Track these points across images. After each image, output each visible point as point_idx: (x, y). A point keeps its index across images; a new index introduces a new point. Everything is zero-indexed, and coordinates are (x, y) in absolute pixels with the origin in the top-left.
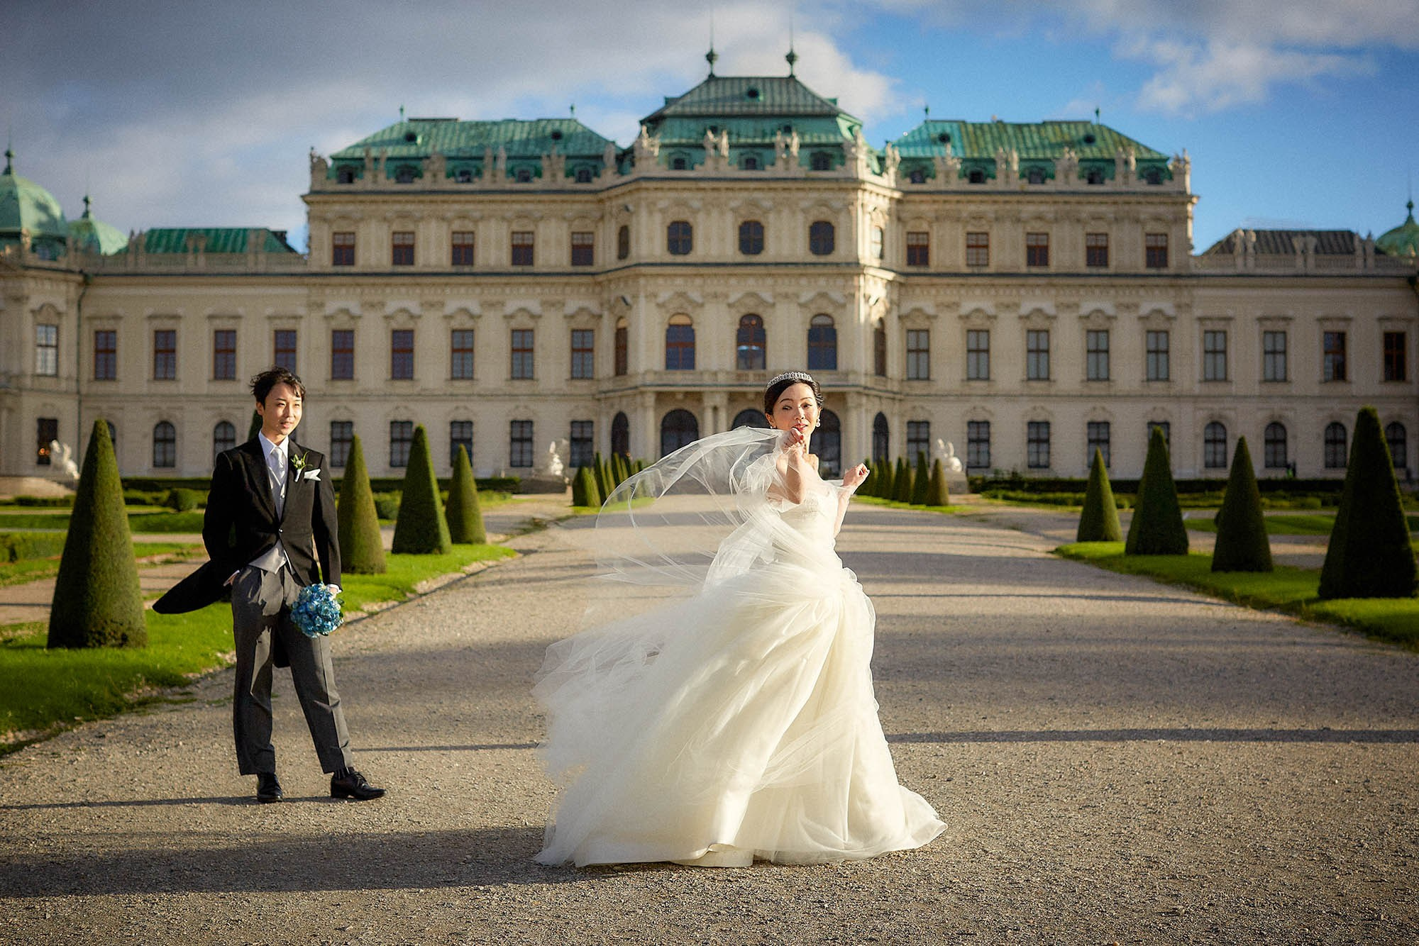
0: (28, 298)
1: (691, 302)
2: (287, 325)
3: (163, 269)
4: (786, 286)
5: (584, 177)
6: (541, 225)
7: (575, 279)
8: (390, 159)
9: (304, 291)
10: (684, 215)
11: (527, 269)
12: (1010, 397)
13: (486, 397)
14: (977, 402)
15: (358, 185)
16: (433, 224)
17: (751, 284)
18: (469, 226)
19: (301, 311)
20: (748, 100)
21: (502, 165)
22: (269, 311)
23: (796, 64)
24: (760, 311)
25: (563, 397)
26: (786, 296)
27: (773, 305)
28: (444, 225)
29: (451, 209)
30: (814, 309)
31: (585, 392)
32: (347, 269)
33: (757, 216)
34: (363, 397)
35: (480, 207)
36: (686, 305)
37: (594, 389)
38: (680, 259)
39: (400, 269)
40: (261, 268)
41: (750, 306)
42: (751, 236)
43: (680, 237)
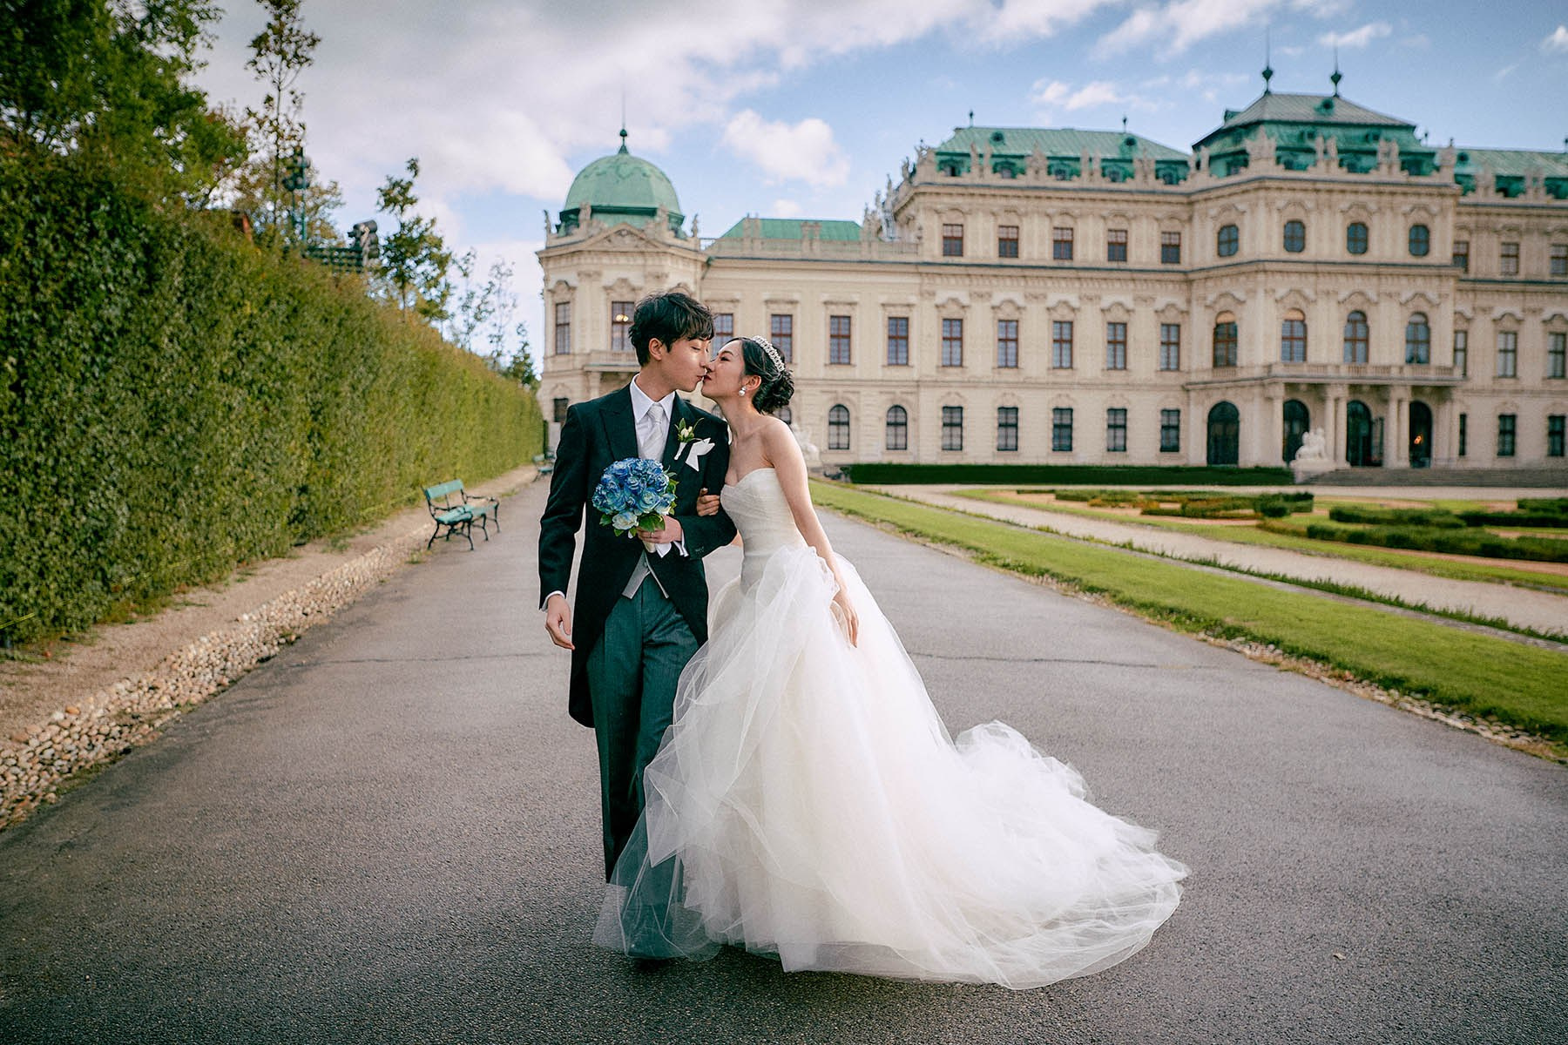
0: (667, 276)
1: (1306, 298)
2: (899, 312)
3: (779, 254)
4: (1389, 285)
5: (1171, 180)
6: (1134, 225)
7: (1167, 276)
8: (993, 156)
9: (916, 280)
10: (1299, 215)
11: (1122, 265)
12: (1534, 393)
13: (1088, 386)
14: (1508, 398)
15: (965, 178)
16: (1036, 219)
17: (1358, 283)
18: (1069, 222)
19: (913, 299)
20: (1323, 111)
21: (1097, 166)
22: (884, 299)
23: (1341, 84)
24: (1365, 308)
25: (1154, 387)
26: (1390, 295)
27: (1376, 303)
28: (1047, 221)
29: (1054, 206)
30: (1411, 307)
31: (1173, 382)
32: (957, 260)
33: (1363, 217)
34: (974, 384)
35: (1079, 204)
36: (1301, 301)
37: (1183, 381)
38: (1295, 257)
39: (1007, 261)
40: (875, 257)
41: (1358, 303)
42: (1358, 236)
43: (1295, 236)
